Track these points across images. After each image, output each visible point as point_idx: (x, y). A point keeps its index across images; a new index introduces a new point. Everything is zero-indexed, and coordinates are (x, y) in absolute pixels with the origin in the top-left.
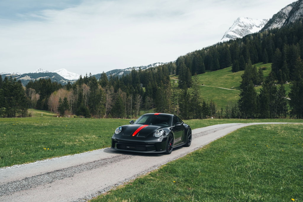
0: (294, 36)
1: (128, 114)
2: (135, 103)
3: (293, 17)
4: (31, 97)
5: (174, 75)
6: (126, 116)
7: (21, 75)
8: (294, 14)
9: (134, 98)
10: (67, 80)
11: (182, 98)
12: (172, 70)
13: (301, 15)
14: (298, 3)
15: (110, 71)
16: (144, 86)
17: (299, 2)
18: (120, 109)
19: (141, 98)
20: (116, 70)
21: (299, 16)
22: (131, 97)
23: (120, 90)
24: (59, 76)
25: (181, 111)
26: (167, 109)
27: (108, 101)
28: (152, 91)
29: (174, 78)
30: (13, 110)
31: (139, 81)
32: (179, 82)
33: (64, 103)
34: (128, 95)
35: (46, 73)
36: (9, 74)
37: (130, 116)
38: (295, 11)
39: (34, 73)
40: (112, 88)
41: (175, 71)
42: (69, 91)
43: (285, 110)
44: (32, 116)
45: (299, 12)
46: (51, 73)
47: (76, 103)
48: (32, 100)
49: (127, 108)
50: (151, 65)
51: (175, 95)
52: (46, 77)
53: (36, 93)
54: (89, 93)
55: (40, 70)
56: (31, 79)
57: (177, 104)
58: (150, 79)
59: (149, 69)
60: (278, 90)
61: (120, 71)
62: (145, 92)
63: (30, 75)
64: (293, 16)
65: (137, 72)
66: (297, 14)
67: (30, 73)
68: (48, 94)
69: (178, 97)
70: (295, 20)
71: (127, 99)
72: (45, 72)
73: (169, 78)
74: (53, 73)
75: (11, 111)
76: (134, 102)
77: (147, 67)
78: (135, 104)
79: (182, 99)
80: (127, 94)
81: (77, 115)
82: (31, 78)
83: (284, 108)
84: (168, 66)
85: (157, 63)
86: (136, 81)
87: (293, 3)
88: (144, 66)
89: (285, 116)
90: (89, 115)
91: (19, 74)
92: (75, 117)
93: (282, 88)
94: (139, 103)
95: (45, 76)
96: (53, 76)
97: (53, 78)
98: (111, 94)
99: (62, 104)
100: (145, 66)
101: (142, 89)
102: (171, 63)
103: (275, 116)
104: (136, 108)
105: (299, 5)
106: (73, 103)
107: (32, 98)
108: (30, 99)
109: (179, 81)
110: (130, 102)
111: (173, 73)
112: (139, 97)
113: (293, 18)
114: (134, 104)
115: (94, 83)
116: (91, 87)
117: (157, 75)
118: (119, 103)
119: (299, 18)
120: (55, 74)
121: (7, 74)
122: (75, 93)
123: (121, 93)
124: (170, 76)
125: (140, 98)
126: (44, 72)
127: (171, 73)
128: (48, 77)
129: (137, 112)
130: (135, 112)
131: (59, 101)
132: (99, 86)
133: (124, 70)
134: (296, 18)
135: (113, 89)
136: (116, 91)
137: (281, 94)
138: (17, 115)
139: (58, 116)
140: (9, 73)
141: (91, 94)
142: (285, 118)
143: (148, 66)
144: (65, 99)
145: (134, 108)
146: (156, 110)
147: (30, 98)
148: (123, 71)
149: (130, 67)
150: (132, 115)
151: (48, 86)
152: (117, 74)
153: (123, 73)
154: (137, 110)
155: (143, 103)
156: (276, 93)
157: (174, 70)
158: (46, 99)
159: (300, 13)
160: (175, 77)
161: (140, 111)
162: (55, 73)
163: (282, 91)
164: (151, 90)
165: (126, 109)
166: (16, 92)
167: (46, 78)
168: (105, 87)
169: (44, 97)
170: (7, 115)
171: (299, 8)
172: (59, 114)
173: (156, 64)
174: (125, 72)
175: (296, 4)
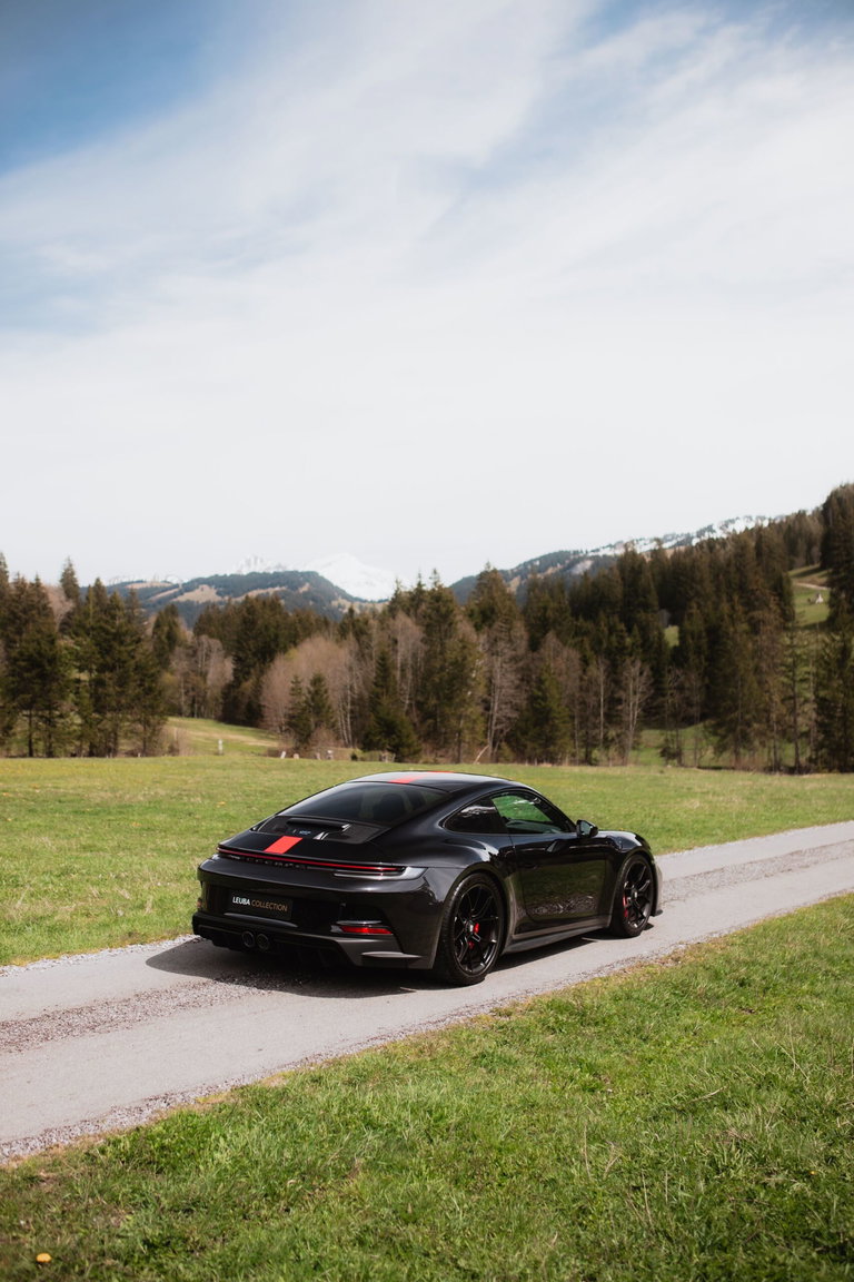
1: (589, 744)
2: (616, 696)
4: (206, 673)
5: (811, 567)
6: (581, 753)
7: (184, 584)
9: (614, 673)
10: (357, 599)
11: (830, 671)
12: (802, 546)
15: (535, 560)
16: (673, 622)
18: (551, 723)
19: (645, 674)
20: (561, 553)
22: (598, 671)
23: (551, 639)
24: (328, 583)
25: (825, 732)
26: (760, 722)
27: (501, 688)
28: (704, 641)
29: (812, 582)
30: (108, 725)
31: (653, 599)
32: (833, 602)
33: (313, 699)
34: (585, 661)
35: (275, 573)
36: (138, 582)
37: (596, 753)
39: (232, 575)
40: (520, 631)
41: (816, 551)
42: (341, 647)
44: (182, 752)
46: (295, 573)
47: (366, 695)
48: (209, 683)
49: (581, 717)
50: (710, 529)
51: (798, 660)
52: (277, 589)
53: (225, 657)
54: (421, 655)
55: (255, 563)
56: (218, 598)
57: (806, 701)
58: (699, 587)
59: (700, 545)
61: (576, 558)
62: (675, 647)
63: (214, 582)
65: (643, 559)
67: (217, 576)
68: (265, 659)
69: (811, 668)
71: (581, 679)
72: (272, 572)
73: (789, 582)
74: (303, 574)
75: (100, 730)
76: (613, 692)
77: (692, 538)
78: (619, 701)
79: (830, 679)
80: (585, 656)
81: (362, 749)
82: (218, 593)
84: (785, 528)
85: (737, 518)
86: (641, 599)
88: (678, 532)
90: (412, 750)
91: (175, 582)
92: (354, 758)
94: (638, 696)
95: (273, 586)
96: (302, 585)
97: (305, 593)
98: (514, 659)
99: (306, 702)
100: (686, 532)
101: (661, 635)
102: (801, 516)
104: (625, 718)
106: (352, 698)
107: (210, 676)
108: (202, 682)
109: (832, 594)
110: (597, 694)
111: (809, 561)
112: (635, 670)
114: (613, 701)
115: (438, 610)
116: (429, 629)
117: (732, 569)
118: (544, 699)
120: (310, 577)
121: (133, 582)
122: (361, 656)
123: (557, 654)
124: (792, 573)
125: (641, 674)
126: (269, 568)
127: (800, 560)
128: (284, 588)
129: (627, 736)
130: (618, 736)
131: (293, 689)
132: (459, 625)
133: (593, 551)
135: (526, 636)
136: (534, 645)
138: (125, 745)
139: (284, 754)
140: (140, 579)
141: (429, 657)
143: (700, 534)
144: (317, 681)
145: (612, 718)
146: (713, 726)
147: (204, 675)
148: (592, 558)
149: (619, 540)
150: (607, 748)
151: (267, 628)
152: (564, 570)
153: (588, 564)
154: (628, 728)
155: (652, 698)
157: (810, 545)
158: (258, 679)
160: (815, 576)
161: (639, 730)
162: (312, 573)
164: (700, 637)
165: (581, 723)
166: (120, 652)
167: (276, 593)
168: (490, 626)
169: (248, 673)
170: (86, 747)
172: (291, 745)
173: (732, 521)
174: (599, 562)
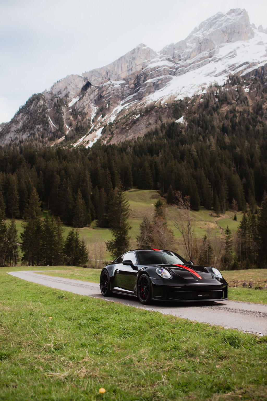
0: (9, 164)
3: (3, 140)
8: (4, 137)
13: (12, 140)
14: (8, 125)
17: (10, 125)
21: (9, 140)
38: (6, 133)
43: (15, 256)
45: (9, 136)
60: (7, 230)
64: (3, 138)
66: (7, 138)
70: (5, 144)
83: (14, 252)
87: (2, 123)
89: (16, 263)
93: (13, 227)
103: (3, 264)
105: (10, 128)
113: (3, 142)
119: (9, 142)
134: (6, 142)
137: (11, 235)
142: (15, 266)
156: (6, 233)
159: (11, 137)
163: (13, 231)
171: (9, 132)
175: (6, 126)
